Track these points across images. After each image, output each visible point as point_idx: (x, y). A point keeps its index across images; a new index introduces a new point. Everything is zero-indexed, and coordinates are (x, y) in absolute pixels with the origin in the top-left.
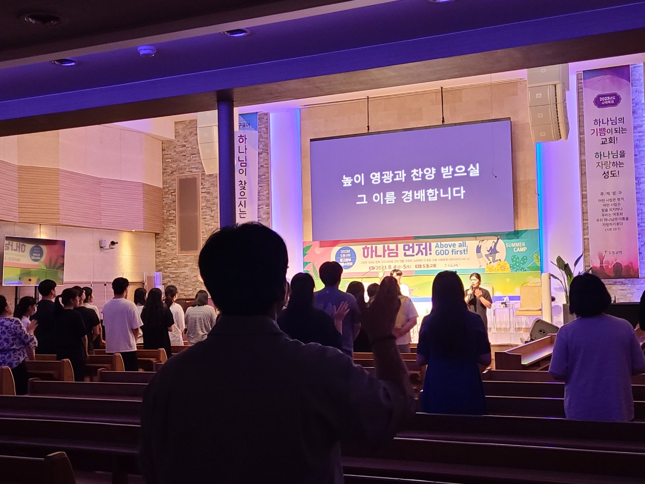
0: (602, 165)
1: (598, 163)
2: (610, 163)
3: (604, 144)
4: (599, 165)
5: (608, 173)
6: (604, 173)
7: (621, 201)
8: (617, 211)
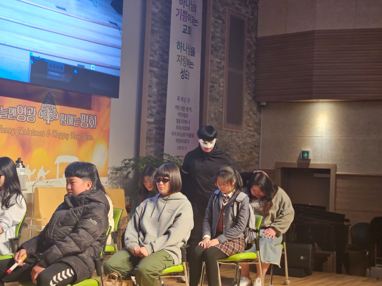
0: (181, 60)
1: (179, 56)
2: (186, 59)
3: (185, 33)
4: (179, 59)
5: (184, 72)
6: (182, 72)
7: (189, 112)
8: (185, 125)
